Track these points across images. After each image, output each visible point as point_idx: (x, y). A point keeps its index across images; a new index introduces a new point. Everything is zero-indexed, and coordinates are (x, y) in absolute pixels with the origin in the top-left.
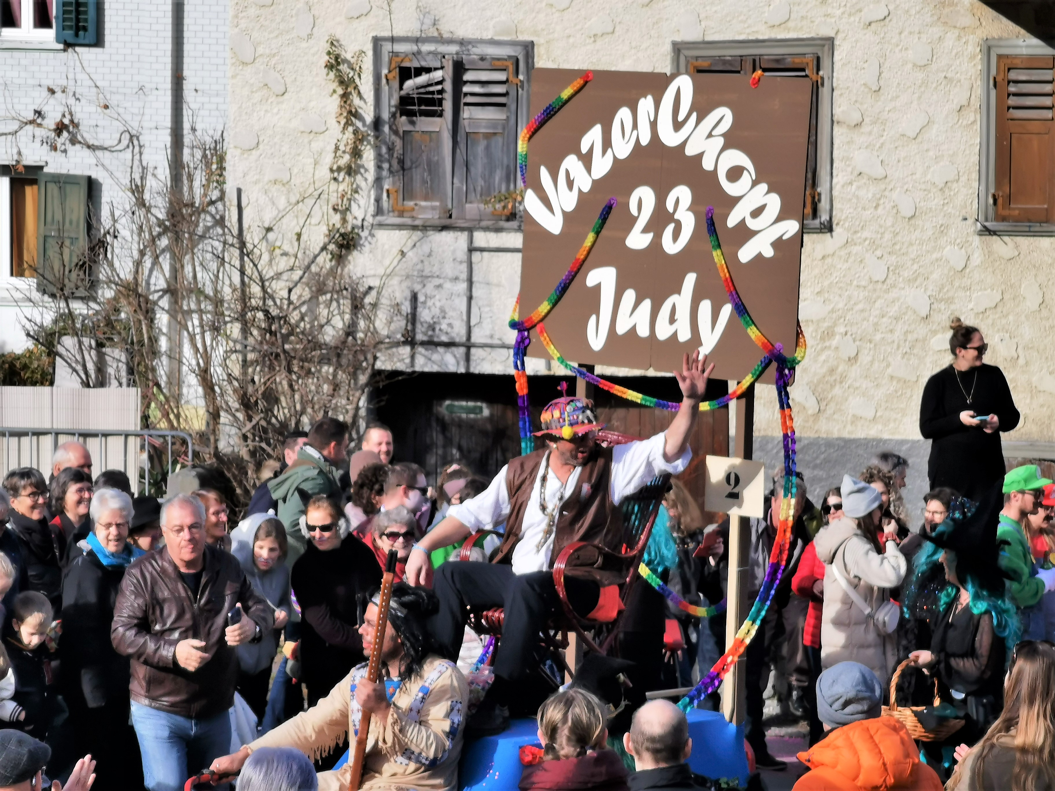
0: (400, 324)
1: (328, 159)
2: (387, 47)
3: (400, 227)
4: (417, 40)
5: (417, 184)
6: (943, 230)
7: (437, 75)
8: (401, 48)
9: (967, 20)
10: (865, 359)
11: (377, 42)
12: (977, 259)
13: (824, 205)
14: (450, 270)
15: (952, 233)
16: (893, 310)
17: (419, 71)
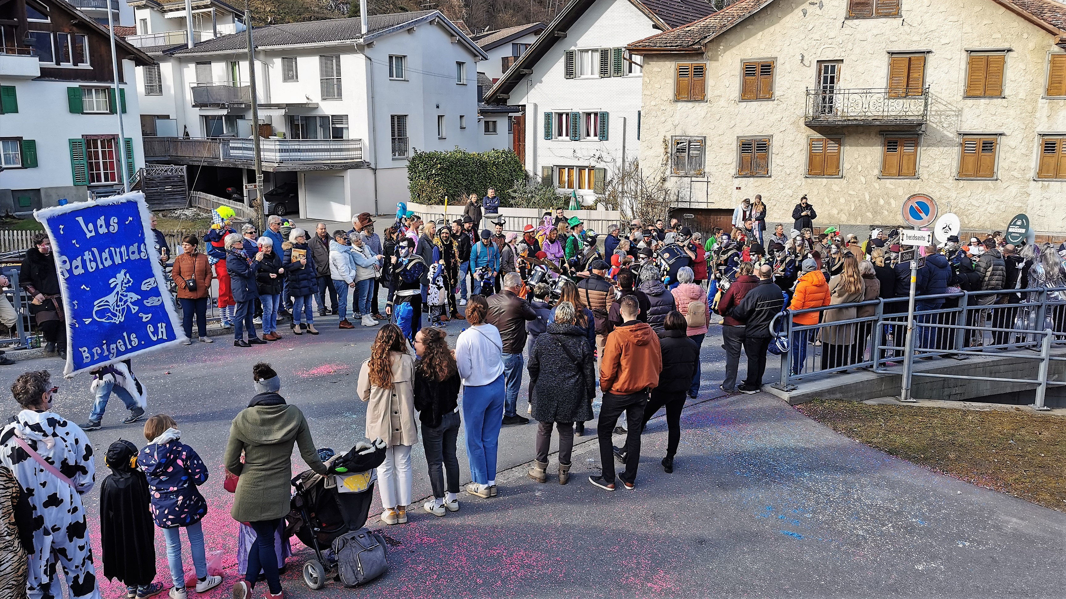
0: (675, 197)
1: (661, 162)
2: (674, 138)
3: (676, 176)
4: (681, 136)
5: (680, 167)
6: (796, 177)
7: (685, 144)
8: (677, 138)
9: (803, 131)
10: (777, 205)
11: (672, 136)
12: (804, 183)
13: (769, 172)
14: (686, 186)
15: (798, 178)
16: (784, 195)
17: (681, 143)
